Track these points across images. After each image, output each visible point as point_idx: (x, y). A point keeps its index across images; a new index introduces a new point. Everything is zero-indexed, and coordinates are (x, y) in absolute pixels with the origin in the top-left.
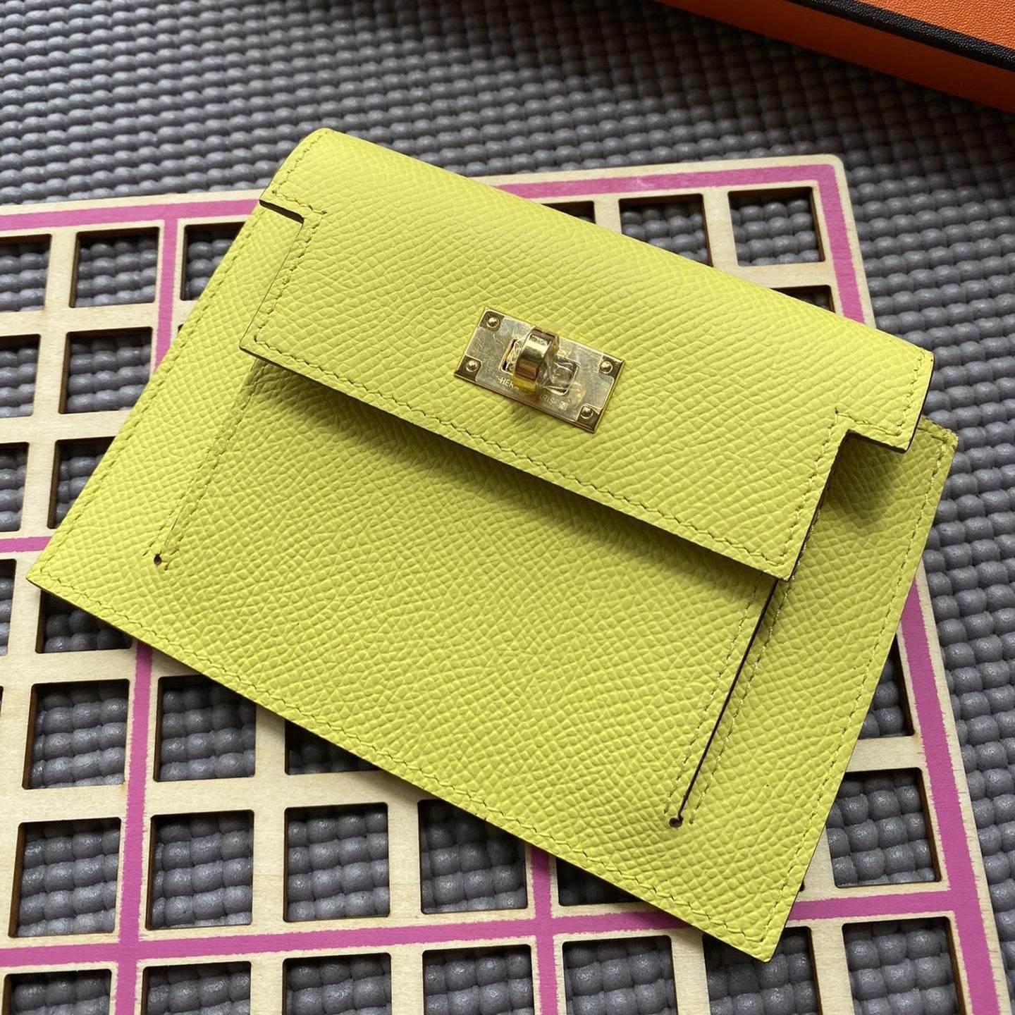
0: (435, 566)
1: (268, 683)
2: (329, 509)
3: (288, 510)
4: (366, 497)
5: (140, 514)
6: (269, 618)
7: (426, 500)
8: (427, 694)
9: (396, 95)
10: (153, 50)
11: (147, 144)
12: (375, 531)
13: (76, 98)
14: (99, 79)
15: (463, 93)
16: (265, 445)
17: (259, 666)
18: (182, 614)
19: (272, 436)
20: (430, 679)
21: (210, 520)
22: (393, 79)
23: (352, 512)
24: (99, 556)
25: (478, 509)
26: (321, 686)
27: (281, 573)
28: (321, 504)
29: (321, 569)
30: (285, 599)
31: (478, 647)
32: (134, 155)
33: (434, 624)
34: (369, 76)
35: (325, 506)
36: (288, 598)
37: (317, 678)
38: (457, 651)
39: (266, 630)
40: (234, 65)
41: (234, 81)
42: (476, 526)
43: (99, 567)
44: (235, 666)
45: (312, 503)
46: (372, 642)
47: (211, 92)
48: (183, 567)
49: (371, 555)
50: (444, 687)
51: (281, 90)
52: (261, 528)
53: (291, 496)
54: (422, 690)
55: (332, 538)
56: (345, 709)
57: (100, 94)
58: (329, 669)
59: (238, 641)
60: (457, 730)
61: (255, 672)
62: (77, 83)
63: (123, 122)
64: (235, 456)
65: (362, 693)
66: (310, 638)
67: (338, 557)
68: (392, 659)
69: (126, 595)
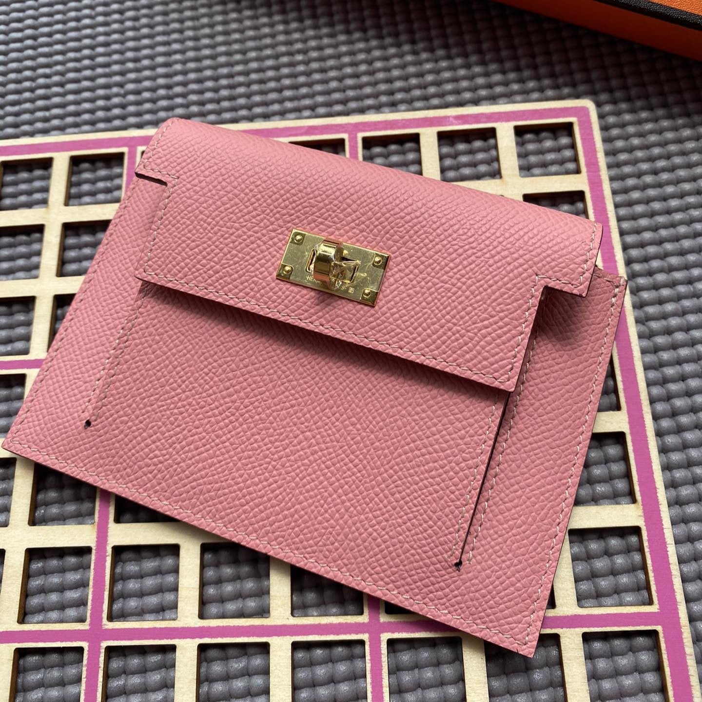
9: (285, 59)
10: (122, 32)
11: (117, 95)
13: (71, 65)
14: (86, 52)
15: (331, 57)
22: (283, 49)
32: (109, 103)
34: (267, 47)
40: (176, 41)
41: (176, 52)
47: (160, 60)
51: (207, 57)
57: (87, 62)
62: (71, 55)
63: (101, 81)
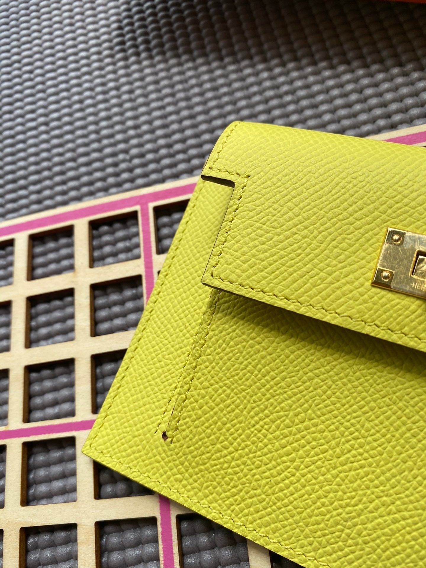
0: (371, 433)
1: (254, 524)
2: (281, 394)
3: (251, 397)
4: (308, 383)
5: (149, 403)
6: (249, 477)
7: (356, 383)
8: (379, 532)
12: (319, 409)
16: (228, 350)
17: (246, 511)
18: (187, 475)
19: (232, 343)
20: (380, 520)
21: (197, 407)
23: (299, 395)
24: (126, 435)
25: (400, 387)
26: (294, 526)
27: (253, 443)
28: (275, 391)
29: (282, 439)
30: (258, 462)
31: (417, 495)
33: (377, 478)
35: (278, 392)
36: (261, 461)
37: (291, 520)
38: (399, 499)
39: (248, 485)
42: (401, 400)
43: (127, 442)
44: (229, 512)
45: (268, 390)
46: (329, 493)
48: (182, 442)
49: (319, 427)
50: (393, 526)
52: (234, 411)
53: (251, 386)
54: (374, 529)
55: (287, 416)
56: (315, 544)
58: (299, 513)
59: (228, 494)
60: (408, 561)
61: (244, 516)
64: (208, 359)
65: (327, 532)
66: (281, 490)
67: (294, 429)
68: (347, 505)
69: (147, 462)
